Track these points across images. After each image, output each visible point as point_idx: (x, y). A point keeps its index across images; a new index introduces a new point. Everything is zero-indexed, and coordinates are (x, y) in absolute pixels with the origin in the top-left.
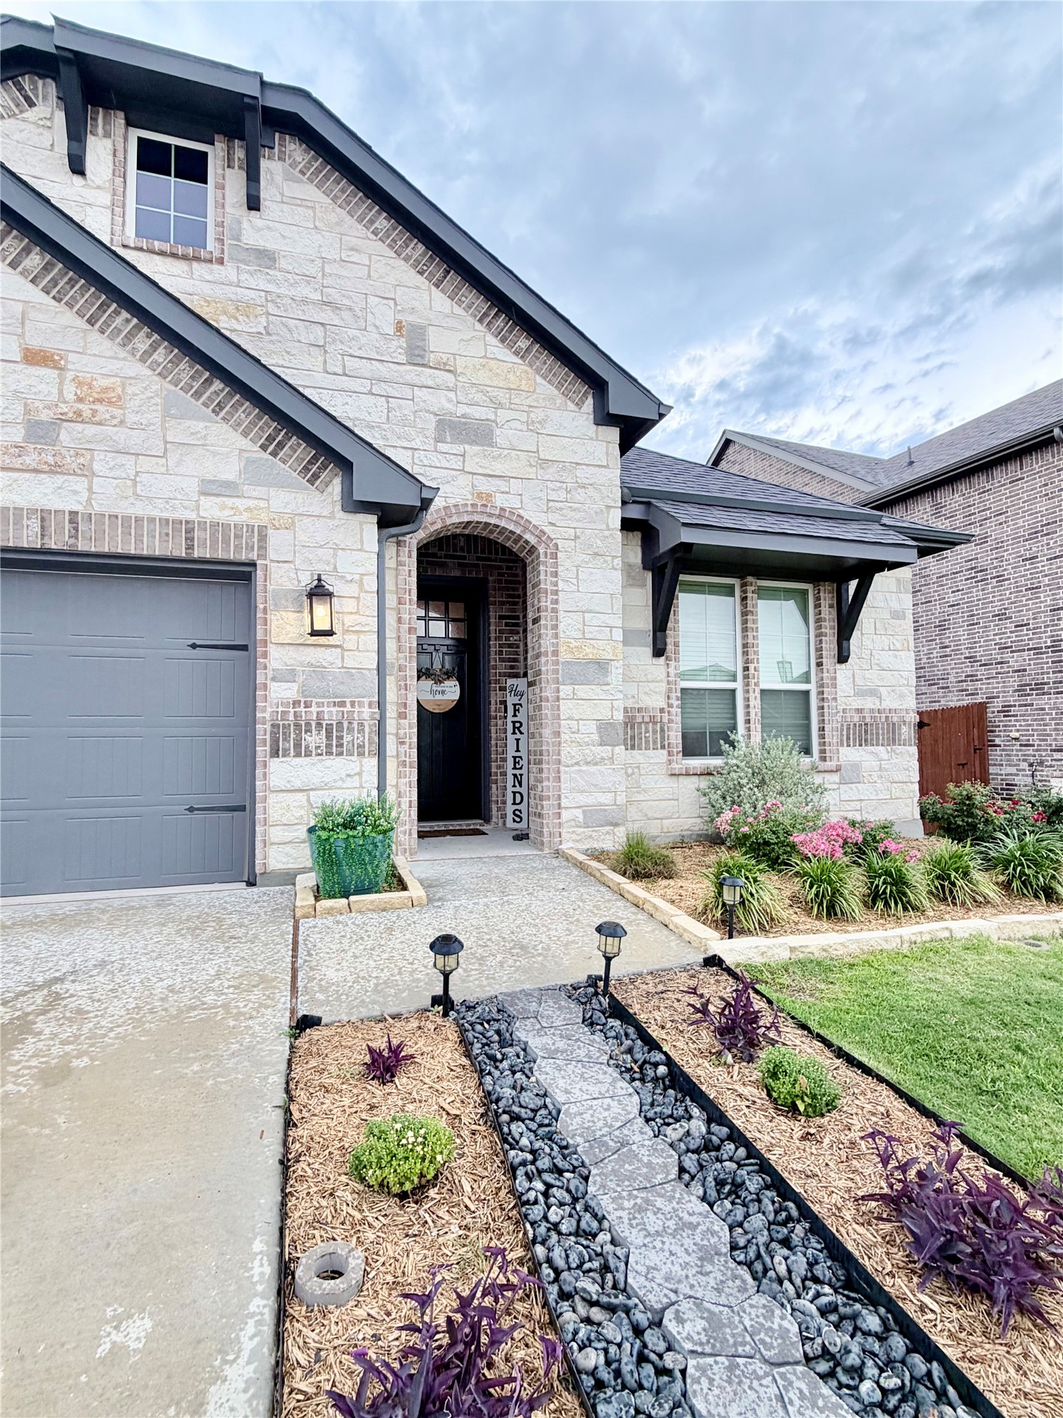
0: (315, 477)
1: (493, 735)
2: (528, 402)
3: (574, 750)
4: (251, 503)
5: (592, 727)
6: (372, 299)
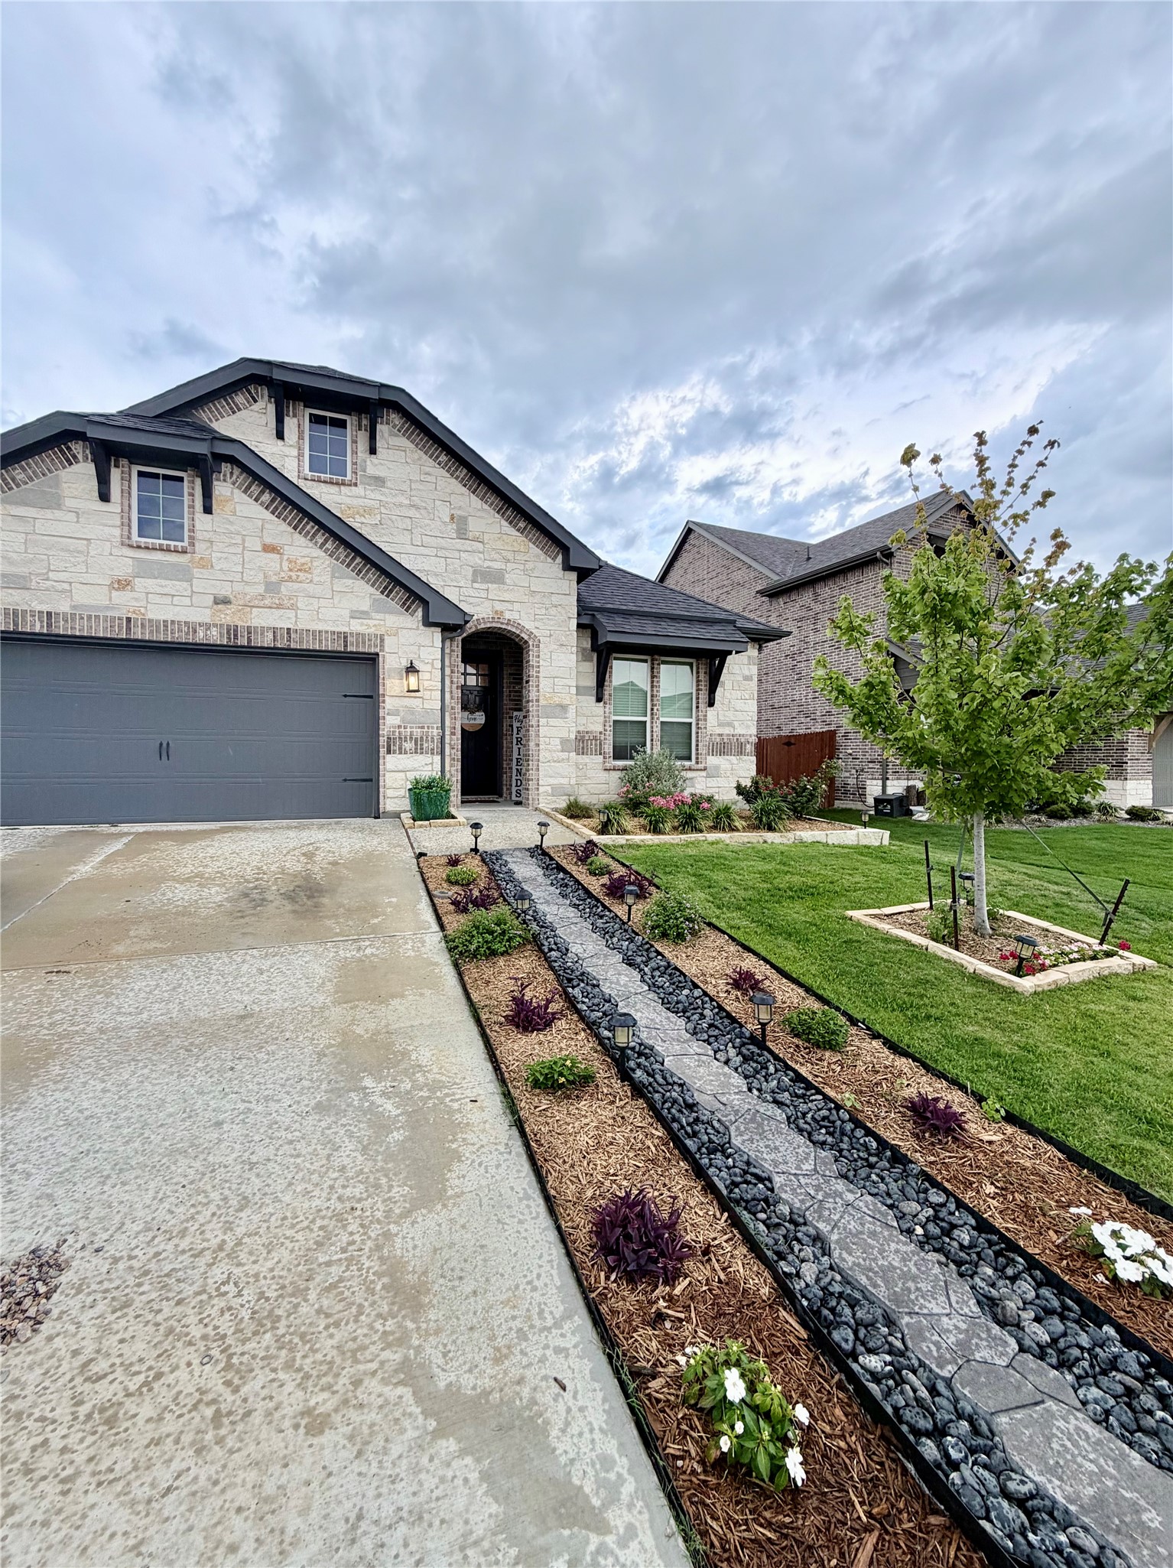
0: (409, 608)
1: (505, 745)
2: (525, 558)
3: (547, 754)
4: (376, 622)
5: (558, 741)
6: (437, 502)
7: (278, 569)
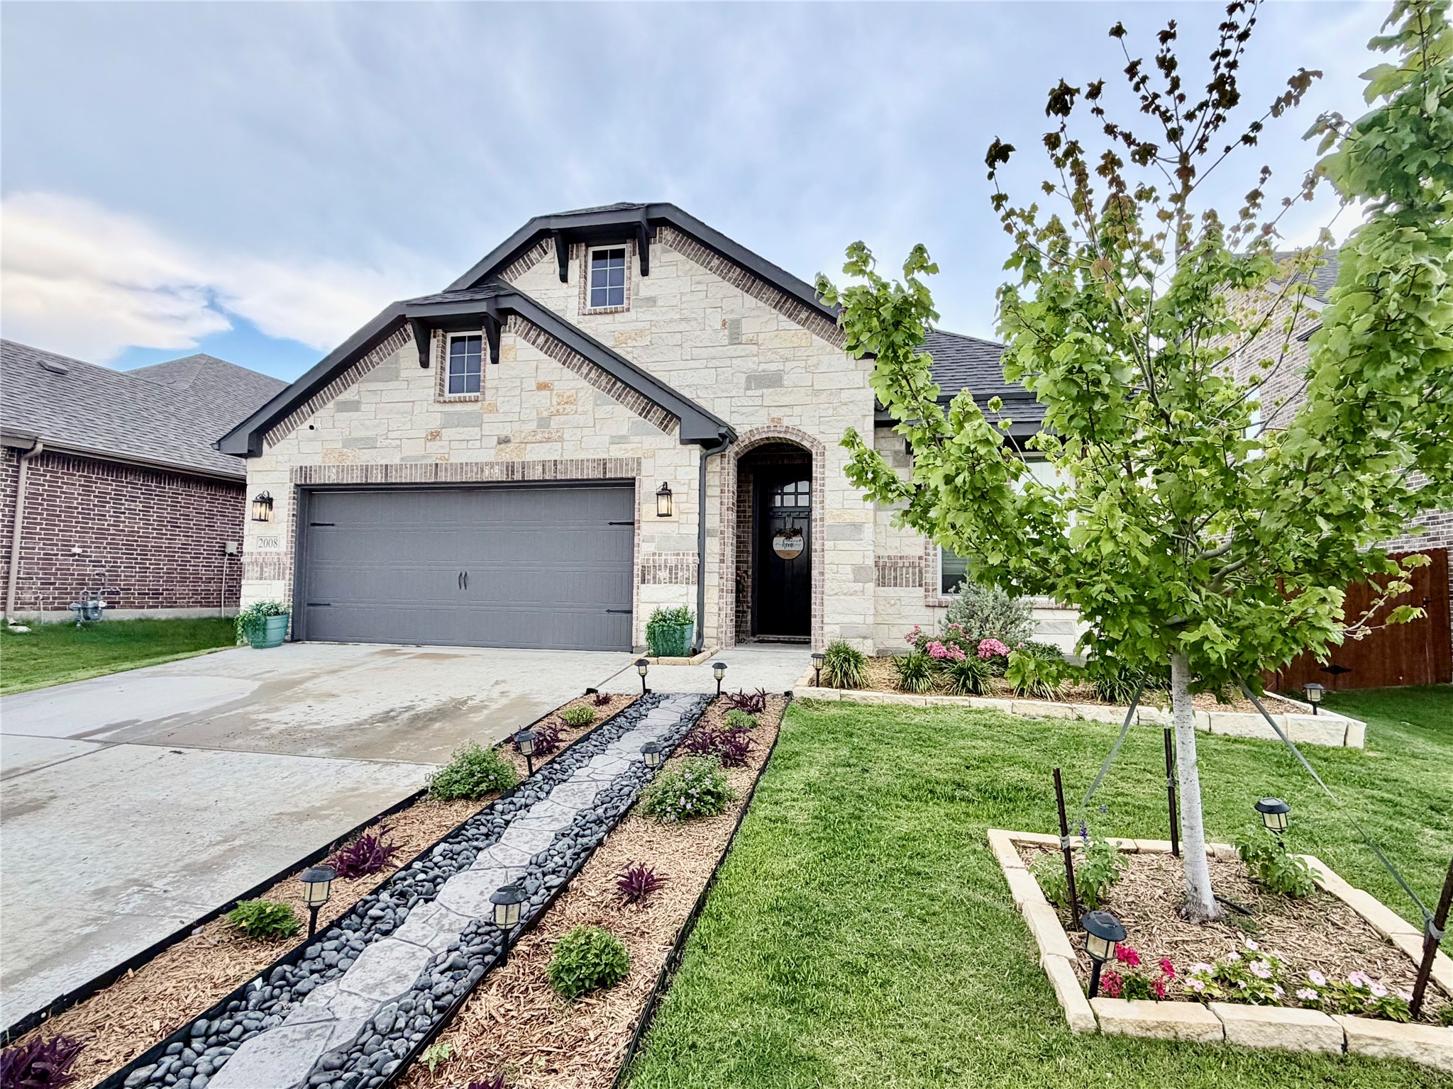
0: (666, 426)
2: (807, 354)
3: (834, 585)
4: (634, 446)
5: (849, 569)
6: (708, 311)
7: (548, 405)
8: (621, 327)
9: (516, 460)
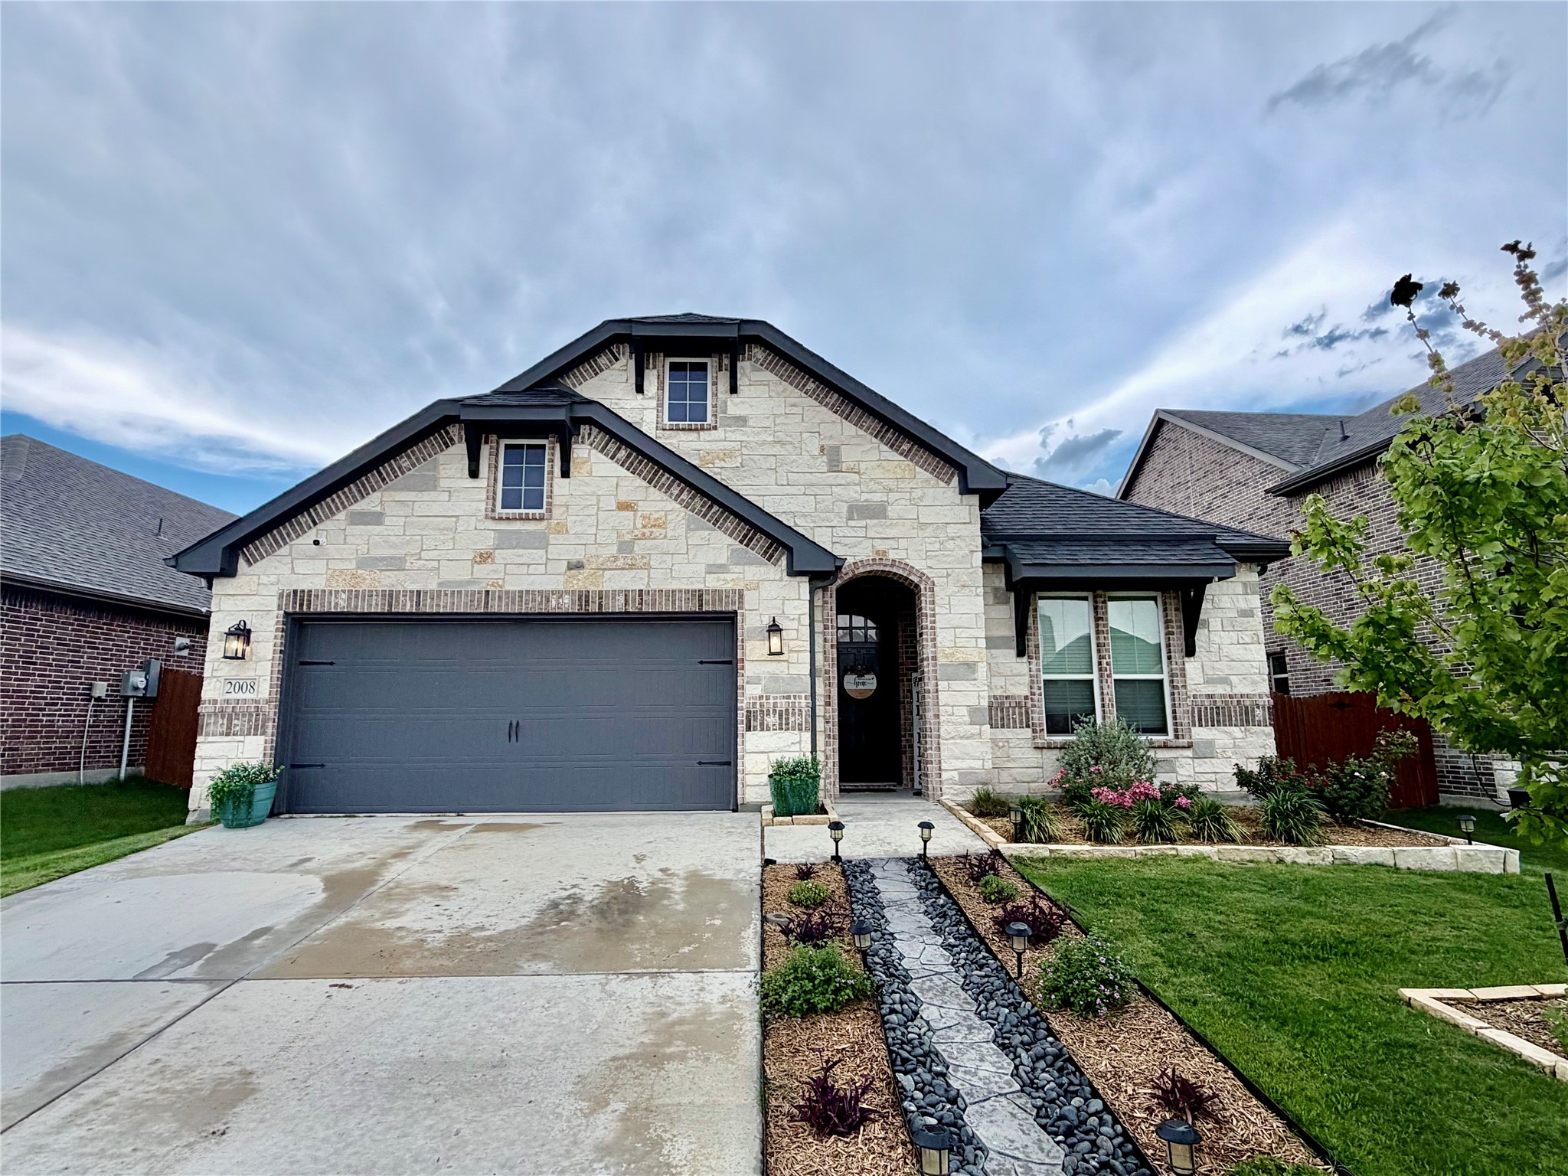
0: (771, 556)
1: (902, 717)
2: (911, 485)
3: (951, 728)
5: (964, 711)
6: (805, 435)
7: (631, 527)
8: (707, 446)
9: (591, 588)
